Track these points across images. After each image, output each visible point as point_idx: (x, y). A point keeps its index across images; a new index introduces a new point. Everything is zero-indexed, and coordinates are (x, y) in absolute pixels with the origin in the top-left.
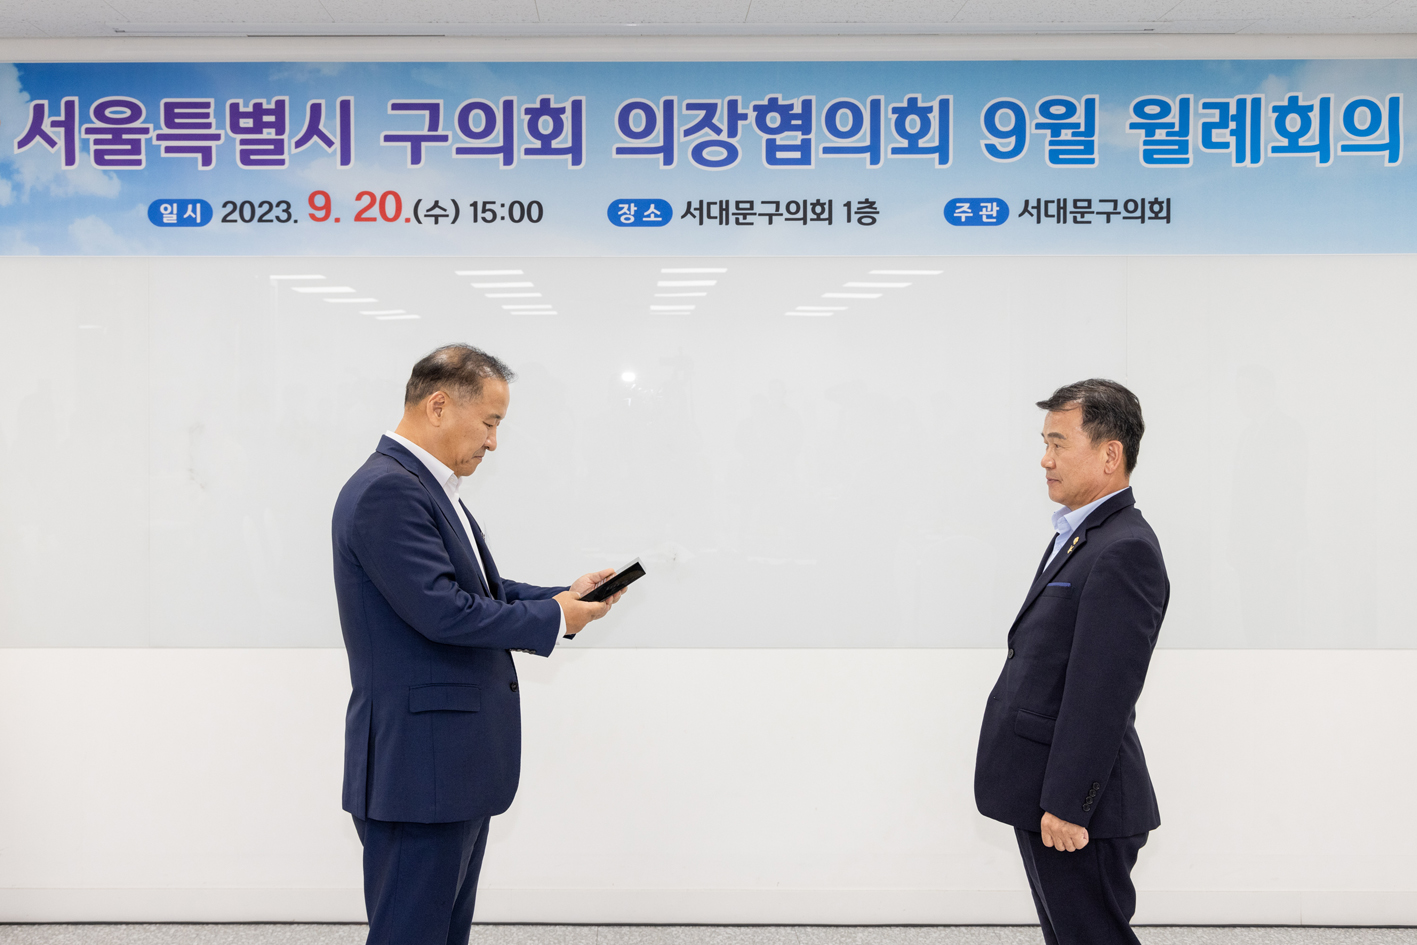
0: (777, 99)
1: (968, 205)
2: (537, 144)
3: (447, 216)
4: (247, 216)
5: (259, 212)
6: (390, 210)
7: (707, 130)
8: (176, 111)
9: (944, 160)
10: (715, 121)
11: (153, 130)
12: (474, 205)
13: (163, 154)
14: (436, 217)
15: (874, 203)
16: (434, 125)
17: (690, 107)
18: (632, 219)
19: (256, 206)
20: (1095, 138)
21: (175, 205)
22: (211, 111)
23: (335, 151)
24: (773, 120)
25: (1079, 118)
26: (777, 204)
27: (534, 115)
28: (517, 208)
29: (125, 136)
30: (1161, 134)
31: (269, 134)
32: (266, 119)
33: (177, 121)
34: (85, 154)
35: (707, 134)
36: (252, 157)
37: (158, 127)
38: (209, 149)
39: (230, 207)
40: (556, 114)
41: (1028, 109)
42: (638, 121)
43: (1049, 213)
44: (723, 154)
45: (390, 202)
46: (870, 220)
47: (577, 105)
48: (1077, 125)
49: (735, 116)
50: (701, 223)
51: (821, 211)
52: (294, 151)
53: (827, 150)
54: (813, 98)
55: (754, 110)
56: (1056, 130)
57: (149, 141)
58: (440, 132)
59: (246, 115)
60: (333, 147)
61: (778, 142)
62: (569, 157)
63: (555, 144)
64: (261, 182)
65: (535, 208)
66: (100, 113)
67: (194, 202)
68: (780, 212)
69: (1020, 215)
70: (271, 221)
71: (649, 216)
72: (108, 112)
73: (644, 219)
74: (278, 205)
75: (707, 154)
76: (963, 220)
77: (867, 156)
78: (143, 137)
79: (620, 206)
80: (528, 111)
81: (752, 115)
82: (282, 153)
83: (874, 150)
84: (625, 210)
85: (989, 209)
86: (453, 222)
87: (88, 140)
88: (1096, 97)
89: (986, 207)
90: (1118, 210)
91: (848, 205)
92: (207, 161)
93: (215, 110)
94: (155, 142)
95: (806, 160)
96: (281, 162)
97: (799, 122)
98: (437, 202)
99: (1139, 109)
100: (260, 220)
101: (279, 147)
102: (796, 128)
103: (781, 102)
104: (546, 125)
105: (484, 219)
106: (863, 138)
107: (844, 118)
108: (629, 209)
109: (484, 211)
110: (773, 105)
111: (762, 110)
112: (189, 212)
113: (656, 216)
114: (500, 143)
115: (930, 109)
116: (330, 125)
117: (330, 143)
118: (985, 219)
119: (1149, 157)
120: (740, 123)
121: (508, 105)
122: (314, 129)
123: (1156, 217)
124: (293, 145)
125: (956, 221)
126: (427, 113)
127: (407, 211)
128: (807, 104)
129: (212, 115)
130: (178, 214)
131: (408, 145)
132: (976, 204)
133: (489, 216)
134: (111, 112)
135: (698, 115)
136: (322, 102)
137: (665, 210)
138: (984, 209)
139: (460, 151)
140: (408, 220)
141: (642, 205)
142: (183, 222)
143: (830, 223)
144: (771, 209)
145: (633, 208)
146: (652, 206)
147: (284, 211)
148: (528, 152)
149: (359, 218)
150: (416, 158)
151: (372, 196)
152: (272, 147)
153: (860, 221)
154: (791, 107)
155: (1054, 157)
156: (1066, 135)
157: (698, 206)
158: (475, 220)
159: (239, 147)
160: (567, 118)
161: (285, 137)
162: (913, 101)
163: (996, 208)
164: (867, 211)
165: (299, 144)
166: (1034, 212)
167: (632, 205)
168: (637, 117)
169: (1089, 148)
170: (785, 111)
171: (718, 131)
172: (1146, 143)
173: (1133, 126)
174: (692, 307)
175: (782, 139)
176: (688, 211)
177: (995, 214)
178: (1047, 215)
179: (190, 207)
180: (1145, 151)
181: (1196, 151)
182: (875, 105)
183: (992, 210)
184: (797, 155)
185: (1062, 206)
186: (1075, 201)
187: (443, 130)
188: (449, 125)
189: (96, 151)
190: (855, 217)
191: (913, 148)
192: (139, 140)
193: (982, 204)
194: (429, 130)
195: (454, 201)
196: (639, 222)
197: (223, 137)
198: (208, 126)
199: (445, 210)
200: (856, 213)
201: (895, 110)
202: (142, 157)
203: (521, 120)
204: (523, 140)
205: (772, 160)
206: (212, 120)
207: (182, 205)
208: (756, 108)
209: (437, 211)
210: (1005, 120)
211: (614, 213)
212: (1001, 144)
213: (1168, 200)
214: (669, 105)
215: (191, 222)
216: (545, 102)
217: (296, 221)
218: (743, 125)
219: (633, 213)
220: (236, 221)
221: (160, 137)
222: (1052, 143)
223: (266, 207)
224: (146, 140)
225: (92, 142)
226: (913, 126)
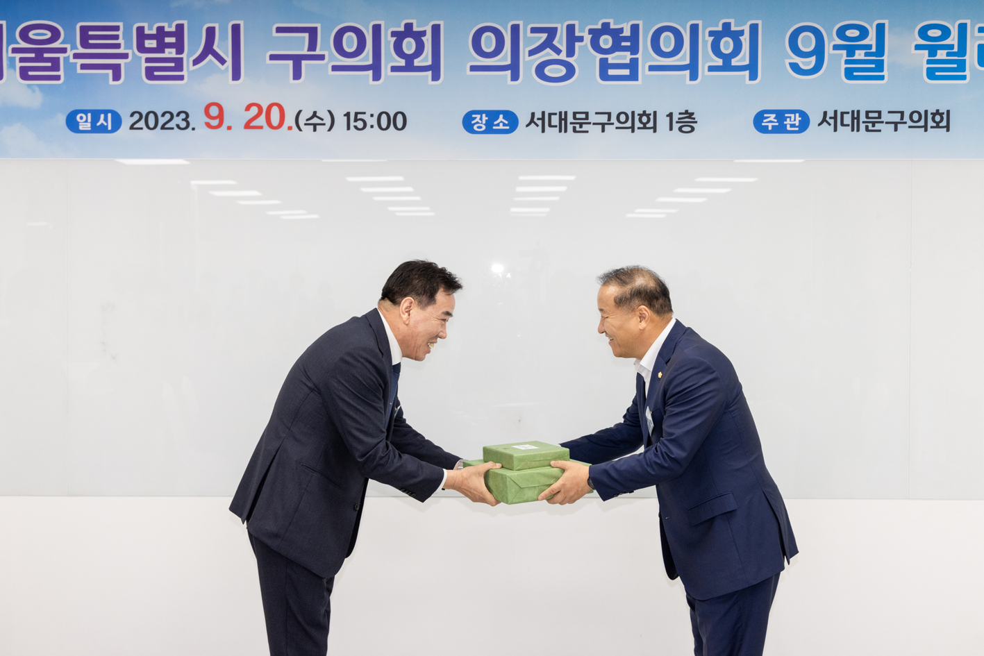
0: (609, 23)
1: (774, 116)
2: (402, 63)
3: (324, 124)
4: (152, 124)
5: (162, 121)
6: (275, 121)
7: (548, 50)
8: (90, 33)
9: (753, 76)
10: (555, 43)
11: (70, 49)
12: (348, 115)
13: (79, 71)
14: (315, 125)
15: (693, 114)
16: (312, 46)
17: (534, 30)
18: (484, 128)
19: (159, 115)
20: (885, 58)
21: (89, 115)
22: (120, 33)
23: (227, 67)
24: (606, 42)
25: (871, 40)
26: (609, 114)
27: (399, 37)
28: (384, 118)
29: (46, 55)
30: (942, 55)
31: (170, 53)
32: (168, 40)
33: (91, 42)
34: (11, 71)
35: (548, 54)
36: (156, 73)
37: (74, 47)
38: (118, 66)
39: (136, 117)
40: (418, 36)
41: (826, 32)
42: (488, 42)
43: (845, 123)
44: (562, 71)
45: (275, 111)
46: (689, 129)
47: (436, 29)
48: (869, 47)
49: (572, 39)
50: (543, 131)
51: (647, 121)
52: (192, 68)
53: (652, 68)
54: (640, 23)
55: (589, 34)
56: (851, 51)
57: (66, 59)
58: (318, 52)
59: (151, 37)
60: (226, 65)
61: (610, 61)
62: (429, 73)
63: (417, 62)
64: (163, 96)
65: (400, 118)
66: (24, 35)
67: (106, 112)
68: (611, 122)
69: (819, 125)
70: (172, 128)
71: (498, 125)
72: (31, 35)
73: (494, 128)
74: (178, 115)
75: (548, 71)
76: (770, 128)
77: (687, 73)
78: (61, 56)
79: (474, 116)
80: (394, 34)
81: (588, 38)
82: (181, 70)
83: (693, 68)
84: (478, 120)
85: (793, 119)
86: (329, 130)
87: (15, 58)
88: (886, 22)
89: (790, 117)
90: (904, 120)
91: (670, 115)
92: (117, 77)
93: (123, 32)
94: (72, 60)
95: (634, 76)
96: (181, 78)
97: (628, 44)
98: (315, 113)
99: (923, 33)
100: (163, 128)
101: (179, 64)
102: (625, 49)
103: (612, 26)
104: (409, 46)
105: (356, 127)
106: (684, 57)
107: (667, 42)
108: (481, 119)
109: (356, 120)
110: (606, 29)
111: (596, 34)
112: (102, 121)
113: (504, 125)
114: (370, 62)
115: (742, 33)
116: (223, 46)
117: (222, 61)
118: (789, 128)
119: (931, 74)
120: (577, 45)
121: (377, 30)
122: (209, 50)
123: (938, 127)
124: (191, 63)
125: (763, 130)
126: (306, 35)
127: (290, 120)
128: (635, 28)
129: (121, 37)
130: (92, 123)
131: (290, 63)
132: (781, 115)
133: (360, 124)
134: (34, 35)
135: (541, 38)
136: (216, 25)
137: (512, 120)
138: (788, 119)
139: (335, 68)
140: (290, 128)
141: (493, 115)
142: (96, 129)
143: (655, 131)
144: (604, 119)
145: (485, 118)
146: (501, 116)
147: (183, 120)
148: (394, 69)
149: (248, 126)
150: (297, 75)
151: (260, 107)
152: (173, 65)
153: (680, 129)
154: (621, 30)
155: (849, 74)
156: (860, 55)
157: (541, 117)
158: (348, 128)
159: (144, 65)
160: (428, 40)
161: (184, 56)
162: (727, 26)
163: (798, 118)
164: (687, 121)
165: (196, 62)
166: (832, 121)
167: (484, 115)
168: (488, 40)
169: (880, 66)
170: (616, 34)
171: (558, 51)
172: (929, 62)
173: (918, 47)
174: (547, 210)
175: (613, 58)
176: (532, 121)
177: (797, 123)
178: (842, 124)
179: (102, 116)
180: (928, 69)
181: (973, 69)
182: (694, 29)
183: (795, 120)
184: (626, 72)
185: (855, 116)
186: (867, 113)
187: (321, 50)
188: (325, 46)
189: (21, 68)
190: (676, 126)
191: (727, 67)
192: (58, 58)
193: (786, 115)
194: (308, 50)
195: (329, 112)
196: (490, 129)
197: (130, 56)
198: (118, 46)
199: (322, 119)
200: (677, 122)
201: (711, 33)
202: (61, 73)
203: (388, 41)
204: (390, 58)
205: (604, 76)
206: (121, 41)
207: (96, 114)
208: (591, 31)
209: (315, 120)
210: (807, 42)
211: (468, 123)
212: (803, 63)
213: (948, 112)
214: (515, 29)
215: (103, 129)
216: (409, 26)
217: (193, 129)
218: (579, 47)
219: (484, 122)
220: (142, 129)
221: (76, 56)
222: (847, 62)
223: (168, 116)
224: (64, 58)
225: (17, 60)
226: (727, 48)
